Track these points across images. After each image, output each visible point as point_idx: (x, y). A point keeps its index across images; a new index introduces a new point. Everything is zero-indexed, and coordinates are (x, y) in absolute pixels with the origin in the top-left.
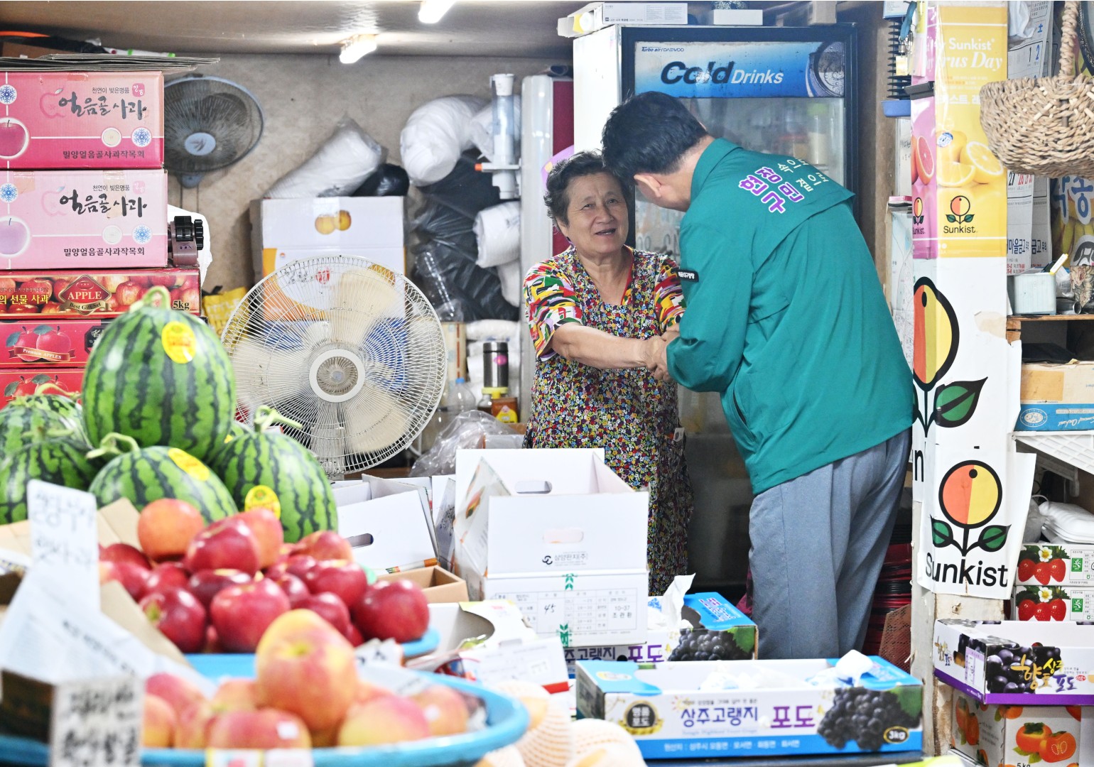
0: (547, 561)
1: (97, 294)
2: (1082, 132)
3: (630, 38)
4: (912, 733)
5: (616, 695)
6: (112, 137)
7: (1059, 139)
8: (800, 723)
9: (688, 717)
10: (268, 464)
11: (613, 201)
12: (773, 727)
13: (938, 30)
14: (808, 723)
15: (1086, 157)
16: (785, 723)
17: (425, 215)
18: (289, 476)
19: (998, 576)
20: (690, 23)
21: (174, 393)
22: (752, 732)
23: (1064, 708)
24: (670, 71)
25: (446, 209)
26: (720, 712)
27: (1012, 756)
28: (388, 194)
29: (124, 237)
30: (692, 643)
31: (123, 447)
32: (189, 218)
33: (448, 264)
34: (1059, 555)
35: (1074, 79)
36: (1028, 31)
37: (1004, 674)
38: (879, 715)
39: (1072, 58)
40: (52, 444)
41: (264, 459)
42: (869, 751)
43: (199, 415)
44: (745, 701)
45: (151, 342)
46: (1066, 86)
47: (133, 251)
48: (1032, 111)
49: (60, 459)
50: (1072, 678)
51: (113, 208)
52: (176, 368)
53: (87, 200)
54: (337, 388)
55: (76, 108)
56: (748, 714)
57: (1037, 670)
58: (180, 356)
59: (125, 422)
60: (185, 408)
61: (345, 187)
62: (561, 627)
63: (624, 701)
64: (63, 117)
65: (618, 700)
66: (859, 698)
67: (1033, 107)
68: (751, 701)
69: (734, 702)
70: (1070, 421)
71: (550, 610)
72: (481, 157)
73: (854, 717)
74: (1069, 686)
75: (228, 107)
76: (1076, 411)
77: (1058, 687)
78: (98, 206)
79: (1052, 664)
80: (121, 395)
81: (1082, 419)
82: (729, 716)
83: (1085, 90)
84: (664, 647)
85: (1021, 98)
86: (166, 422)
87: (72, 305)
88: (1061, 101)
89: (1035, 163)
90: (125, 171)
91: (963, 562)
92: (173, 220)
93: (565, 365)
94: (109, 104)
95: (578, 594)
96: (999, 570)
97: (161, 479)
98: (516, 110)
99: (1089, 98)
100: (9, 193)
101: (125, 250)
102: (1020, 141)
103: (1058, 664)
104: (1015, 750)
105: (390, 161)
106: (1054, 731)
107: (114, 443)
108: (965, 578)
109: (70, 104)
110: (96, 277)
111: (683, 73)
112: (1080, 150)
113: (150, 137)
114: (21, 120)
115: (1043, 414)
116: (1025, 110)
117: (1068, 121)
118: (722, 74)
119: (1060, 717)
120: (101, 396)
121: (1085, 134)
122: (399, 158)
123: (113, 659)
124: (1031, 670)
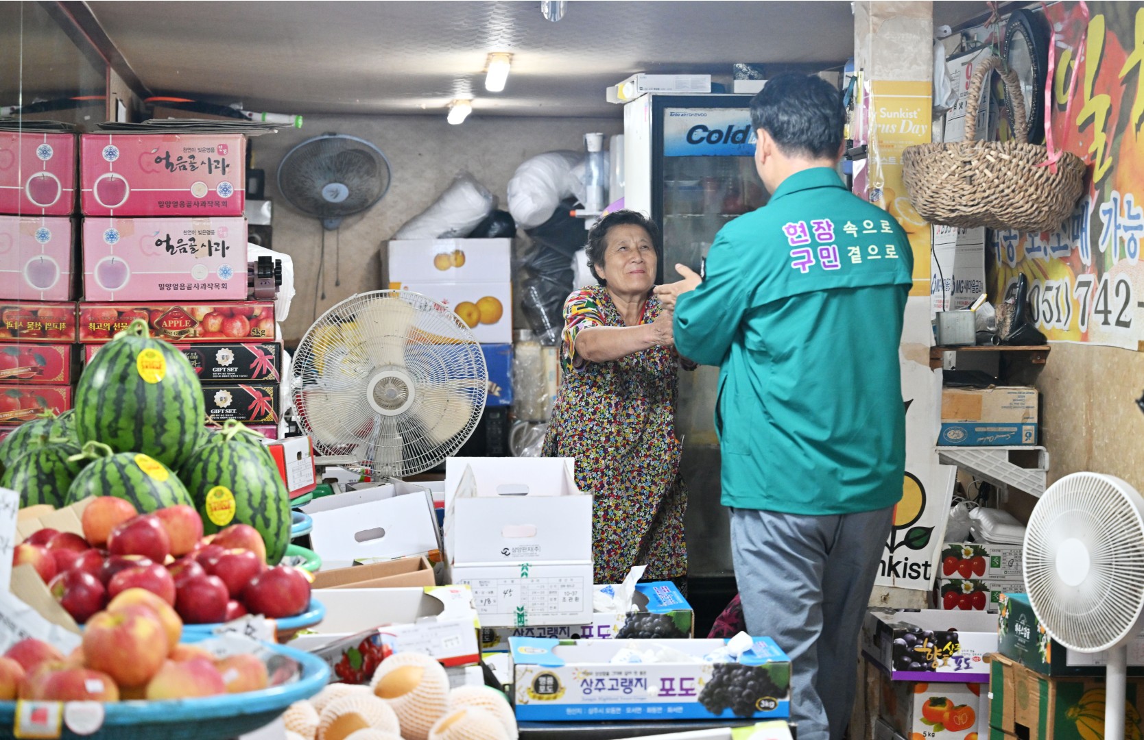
0: (505, 552)
1: (187, 323)
2: (983, 189)
3: (660, 105)
4: (780, 703)
5: (525, 666)
6: (199, 190)
7: (963, 195)
8: (684, 692)
9: (587, 686)
10: (227, 468)
11: (645, 247)
12: (660, 695)
13: (870, 100)
14: (690, 692)
15: (987, 210)
16: (671, 692)
17: (532, 255)
18: (245, 478)
19: (922, 570)
20: (712, 92)
21: (145, 408)
22: (642, 699)
23: (965, 685)
24: (694, 133)
25: (548, 249)
26: (614, 682)
27: (918, 726)
28: (498, 236)
29: (210, 274)
30: (636, 624)
31: (102, 453)
32: (270, 258)
33: (550, 297)
34: (980, 553)
35: (976, 144)
36: (949, 102)
37: (908, 654)
38: (752, 687)
39: (974, 125)
40: (50, 449)
41: (224, 464)
42: (743, 717)
43: (167, 426)
44: (636, 673)
45: (128, 365)
46: (968, 150)
47: (217, 286)
48: (940, 172)
49: (54, 462)
50: (968, 659)
51: (201, 249)
52: (147, 387)
53: (178, 243)
54: (390, 404)
55: (169, 165)
56: (639, 684)
57: (937, 652)
58: (151, 376)
59: (105, 432)
60: (155, 420)
61: (462, 229)
62: (518, 609)
63: (532, 672)
64: (158, 172)
65: (526, 670)
66: (734, 672)
67: (942, 168)
68: (641, 673)
69: (626, 674)
70: (988, 438)
71: (508, 594)
72: (576, 204)
73: (730, 688)
74: (966, 665)
75: (359, 161)
76: (993, 429)
77: (955, 666)
78: (188, 248)
79: (950, 647)
80: (102, 409)
81: (998, 436)
82: (622, 686)
83: (985, 153)
84: (612, 627)
85: (933, 160)
86: (138, 432)
87: (165, 331)
88: (965, 162)
89: (946, 216)
90: (211, 219)
91: (891, 558)
92: (257, 260)
93: (595, 381)
94: (198, 161)
95: (532, 581)
96: (923, 565)
97: (125, 479)
98: (606, 162)
99: (988, 161)
100: (112, 236)
101: (210, 286)
102: (932, 197)
103: (956, 647)
104: (921, 720)
105: (501, 208)
106: (956, 705)
107: (93, 450)
108: (892, 572)
109: (164, 161)
110: (186, 308)
111: (706, 134)
112: (981, 205)
113: (232, 190)
114: (124, 176)
115: (964, 432)
116: (935, 170)
117: (971, 180)
118: (740, 136)
119: (961, 692)
120: (87, 410)
121: (984, 191)
122: (506, 204)
123: (13, 627)
124: (933, 652)
